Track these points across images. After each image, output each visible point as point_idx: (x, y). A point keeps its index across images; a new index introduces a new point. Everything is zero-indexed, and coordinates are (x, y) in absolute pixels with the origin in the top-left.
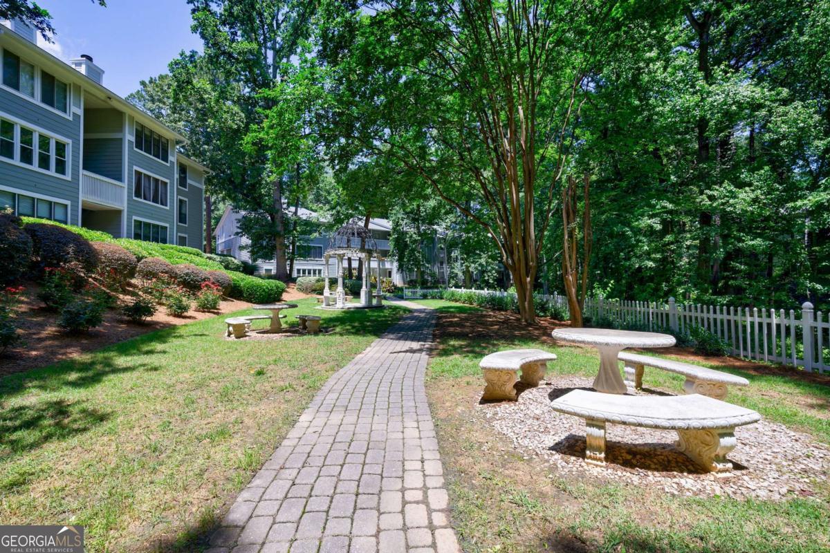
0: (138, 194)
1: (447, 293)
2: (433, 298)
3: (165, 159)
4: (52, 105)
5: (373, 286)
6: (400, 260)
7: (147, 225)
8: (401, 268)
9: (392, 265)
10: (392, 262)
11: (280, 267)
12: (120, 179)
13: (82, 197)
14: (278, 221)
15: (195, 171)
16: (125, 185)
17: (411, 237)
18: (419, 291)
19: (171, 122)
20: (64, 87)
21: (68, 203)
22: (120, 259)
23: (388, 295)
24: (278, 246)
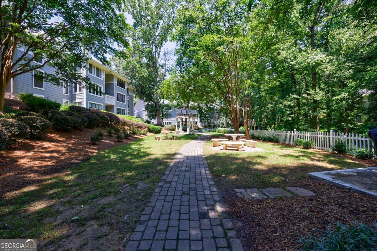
0: (118, 100)
1: (217, 130)
2: (212, 132)
3: (124, 88)
4: (98, 77)
5: (191, 128)
6: (200, 118)
7: (120, 109)
8: (201, 121)
9: (197, 120)
10: (197, 118)
11: (159, 121)
12: (113, 96)
13: (106, 102)
14: (157, 106)
15: (131, 90)
16: (115, 97)
17: (204, 109)
18: (208, 129)
19: (122, 73)
20: (101, 70)
21: (102, 104)
22: (124, 121)
23: (196, 131)
24: (158, 114)
